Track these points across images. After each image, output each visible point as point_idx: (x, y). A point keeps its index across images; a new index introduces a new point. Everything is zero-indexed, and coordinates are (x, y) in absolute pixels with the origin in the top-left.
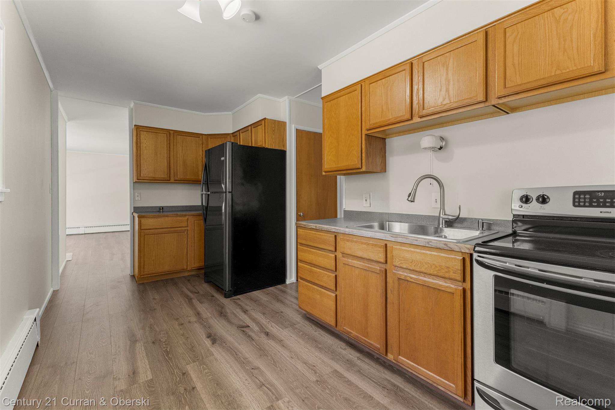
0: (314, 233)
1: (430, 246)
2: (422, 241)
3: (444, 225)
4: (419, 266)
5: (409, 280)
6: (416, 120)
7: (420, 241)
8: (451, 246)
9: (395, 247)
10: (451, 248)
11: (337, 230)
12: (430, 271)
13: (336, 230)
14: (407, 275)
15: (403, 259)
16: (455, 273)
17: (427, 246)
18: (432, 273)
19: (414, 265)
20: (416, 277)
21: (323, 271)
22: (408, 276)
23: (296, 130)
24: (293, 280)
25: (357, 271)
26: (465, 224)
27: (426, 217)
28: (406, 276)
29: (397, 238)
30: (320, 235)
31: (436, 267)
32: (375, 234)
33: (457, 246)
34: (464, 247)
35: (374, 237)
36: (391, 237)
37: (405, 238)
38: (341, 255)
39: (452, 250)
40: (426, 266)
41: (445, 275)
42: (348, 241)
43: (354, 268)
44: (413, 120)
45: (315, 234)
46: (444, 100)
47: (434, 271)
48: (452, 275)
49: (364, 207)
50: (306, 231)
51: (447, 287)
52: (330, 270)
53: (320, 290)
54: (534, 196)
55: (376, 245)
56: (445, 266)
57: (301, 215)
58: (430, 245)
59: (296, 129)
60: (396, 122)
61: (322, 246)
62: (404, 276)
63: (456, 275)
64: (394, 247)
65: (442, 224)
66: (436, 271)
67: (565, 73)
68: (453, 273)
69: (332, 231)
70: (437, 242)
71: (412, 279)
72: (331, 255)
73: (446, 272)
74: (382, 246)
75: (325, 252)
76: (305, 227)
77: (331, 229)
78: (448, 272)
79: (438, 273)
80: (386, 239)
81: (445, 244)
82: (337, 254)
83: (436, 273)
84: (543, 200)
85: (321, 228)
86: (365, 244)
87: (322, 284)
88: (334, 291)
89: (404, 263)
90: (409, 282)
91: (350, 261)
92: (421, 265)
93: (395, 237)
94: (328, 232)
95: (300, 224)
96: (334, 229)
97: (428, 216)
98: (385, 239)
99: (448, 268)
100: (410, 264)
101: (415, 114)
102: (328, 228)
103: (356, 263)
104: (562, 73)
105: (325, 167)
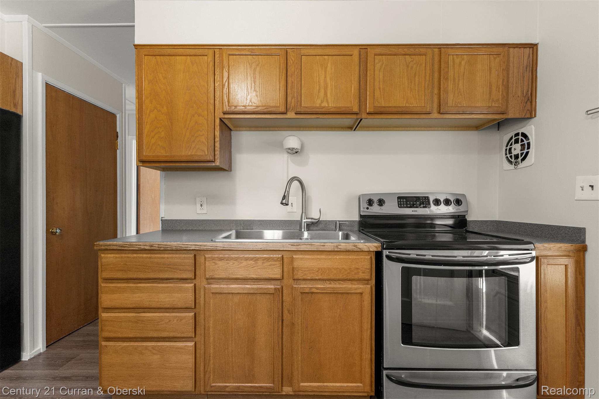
0: (145, 257)
1: (339, 250)
2: (330, 245)
3: (305, 228)
4: (327, 273)
5: (314, 292)
6: (291, 115)
7: (327, 245)
8: (360, 247)
9: (297, 256)
10: (360, 249)
11: (201, 246)
12: (339, 276)
13: (196, 246)
14: (312, 286)
15: (307, 269)
16: (364, 273)
17: (336, 250)
18: (341, 278)
19: (321, 274)
20: (322, 286)
21: (168, 314)
22: (313, 288)
23: (46, 85)
24: (39, 348)
25: (236, 299)
26: (320, 226)
27: (282, 222)
28: (311, 288)
29: (299, 246)
30: (163, 258)
31: (346, 270)
32: (268, 245)
33: (366, 246)
34: (372, 246)
35: (266, 249)
36: (292, 245)
37: (310, 245)
38: (204, 283)
39: (361, 251)
40: (335, 272)
41: (354, 277)
42: (221, 259)
43: (231, 296)
44: (287, 115)
45: (150, 258)
46: (322, 102)
47: (343, 275)
48: (361, 275)
49: (198, 214)
50: (123, 255)
51: (356, 289)
52: (186, 308)
53: (161, 346)
54: (375, 200)
55: (269, 259)
56: (355, 268)
57: (57, 232)
58: (340, 248)
59: (46, 83)
60: (268, 112)
61: (166, 276)
62: (308, 289)
63: (365, 274)
64: (294, 256)
65: (304, 228)
66: (345, 275)
67: (411, 107)
68: (362, 273)
69: (188, 249)
70: (346, 244)
71: (318, 289)
72: (187, 285)
73: (356, 274)
74: (278, 258)
75: (170, 283)
76: (123, 248)
77: (187, 246)
78: (358, 273)
79: (348, 276)
80: (284, 250)
81: (354, 246)
82: (197, 282)
83: (346, 277)
84: (381, 202)
85: (165, 246)
86: (251, 260)
87: (165, 334)
88: (193, 338)
89: (308, 274)
90: (314, 294)
91: (224, 287)
92: (329, 272)
93: (297, 245)
94: (181, 252)
95: (109, 245)
96: (194, 246)
97: (285, 220)
98: (282, 249)
99: (358, 269)
100: (316, 273)
101: (290, 109)
102: (181, 246)
103: (234, 287)
104: (409, 107)
105: (144, 154)
